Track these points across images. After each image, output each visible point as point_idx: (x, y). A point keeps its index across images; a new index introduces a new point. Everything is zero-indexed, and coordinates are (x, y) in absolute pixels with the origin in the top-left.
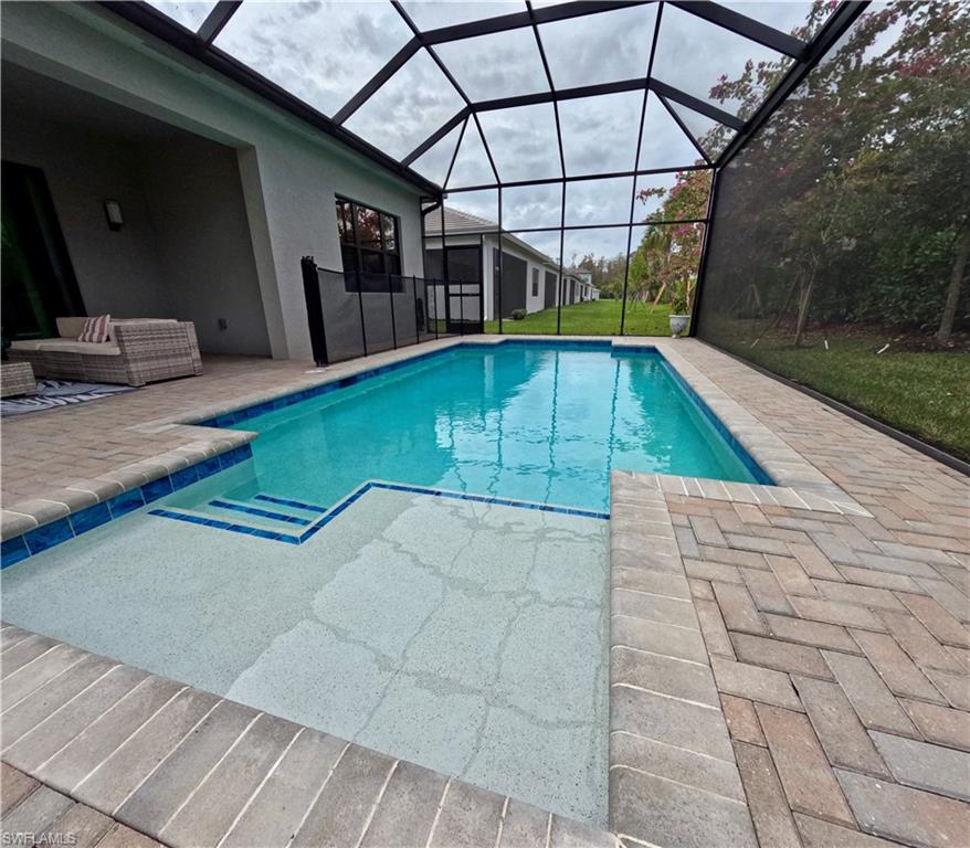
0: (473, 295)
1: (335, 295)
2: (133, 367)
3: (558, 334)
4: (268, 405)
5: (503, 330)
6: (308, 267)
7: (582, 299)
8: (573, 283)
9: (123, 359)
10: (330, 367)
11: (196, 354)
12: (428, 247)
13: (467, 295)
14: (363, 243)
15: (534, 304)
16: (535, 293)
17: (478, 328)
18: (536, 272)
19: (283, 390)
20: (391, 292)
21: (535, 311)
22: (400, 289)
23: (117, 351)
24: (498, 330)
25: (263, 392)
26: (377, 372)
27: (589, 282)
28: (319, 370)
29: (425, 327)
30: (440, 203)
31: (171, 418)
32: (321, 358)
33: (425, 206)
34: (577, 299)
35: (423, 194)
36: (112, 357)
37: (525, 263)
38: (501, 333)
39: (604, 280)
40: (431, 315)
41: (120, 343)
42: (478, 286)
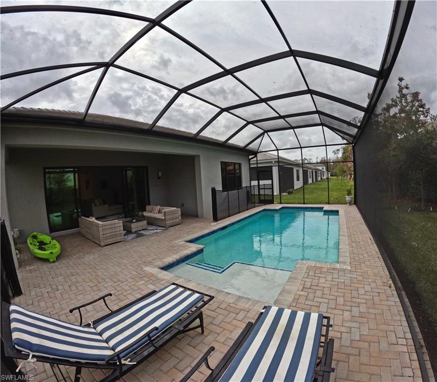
0: (269, 189)
1: (221, 197)
2: (167, 222)
3: (304, 203)
4: (203, 237)
5: (282, 201)
6: (213, 190)
7: (321, 178)
8: (316, 172)
9: (165, 220)
10: (218, 222)
11: (180, 218)
12: (251, 166)
13: (267, 189)
14: (229, 174)
15: (298, 184)
16: (298, 179)
17: (272, 202)
18: (298, 171)
19: (207, 231)
20: (238, 190)
21: (298, 188)
22: (241, 189)
23: (164, 218)
24: (279, 201)
25: (201, 232)
26: (233, 224)
27: (325, 170)
28: (215, 224)
29: (250, 201)
30: (256, 156)
31: (182, 240)
32: (216, 219)
33: (250, 157)
34: (319, 179)
35: (248, 154)
36: (162, 219)
37: (293, 168)
38: (281, 203)
39: (331, 168)
40: (253, 193)
41: (165, 216)
42: (271, 181)
